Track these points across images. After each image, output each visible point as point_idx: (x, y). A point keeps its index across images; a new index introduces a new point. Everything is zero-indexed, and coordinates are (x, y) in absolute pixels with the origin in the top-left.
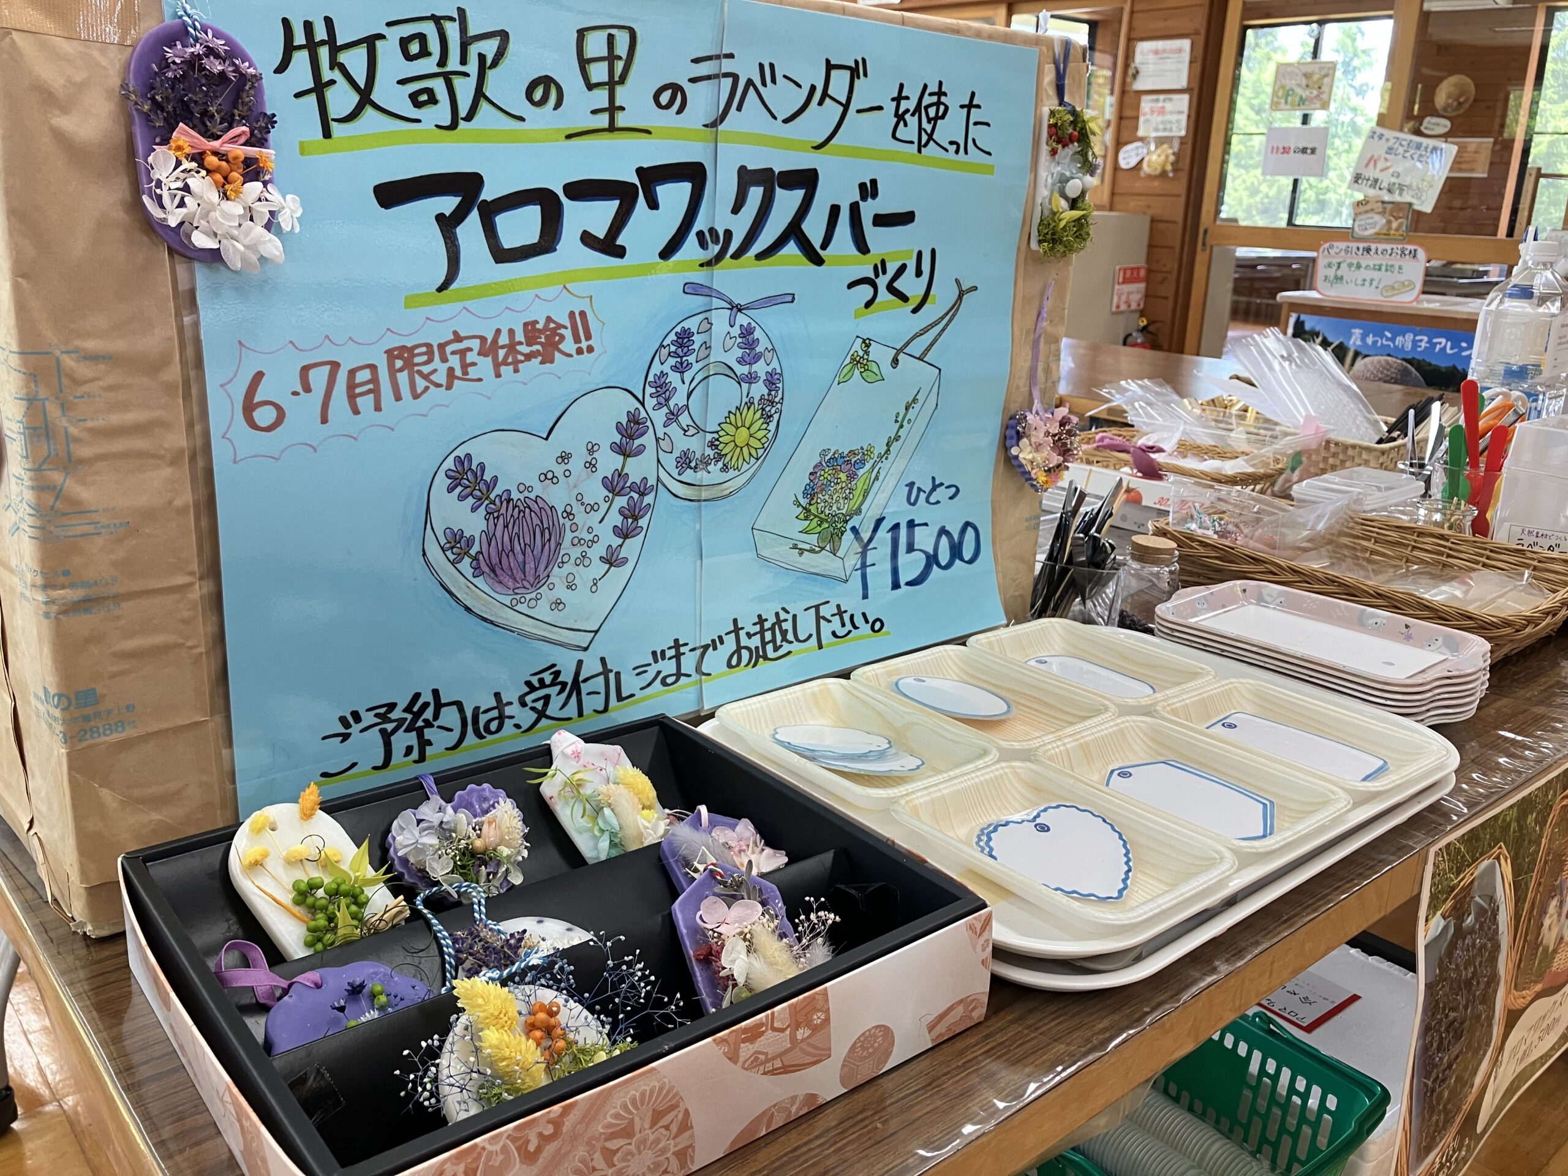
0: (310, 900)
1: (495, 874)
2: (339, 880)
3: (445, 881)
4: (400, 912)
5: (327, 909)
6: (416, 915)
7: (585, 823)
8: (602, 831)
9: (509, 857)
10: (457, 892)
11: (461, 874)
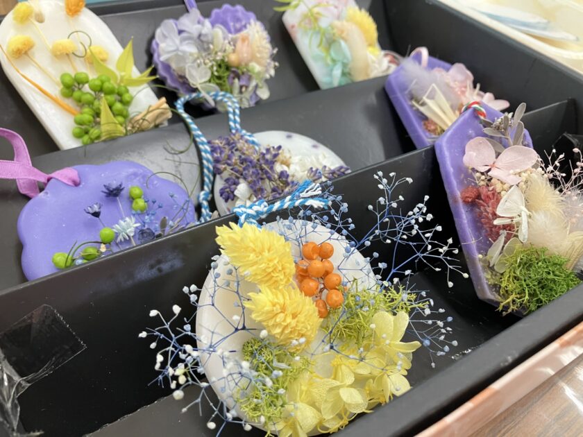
0: (77, 94)
1: (247, 87)
2: (104, 78)
3: (203, 89)
4: (162, 114)
5: (92, 104)
6: (176, 118)
7: (319, 52)
8: (334, 61)
9: (259, 73)
10: (215, 100)
11: (218, 84)
